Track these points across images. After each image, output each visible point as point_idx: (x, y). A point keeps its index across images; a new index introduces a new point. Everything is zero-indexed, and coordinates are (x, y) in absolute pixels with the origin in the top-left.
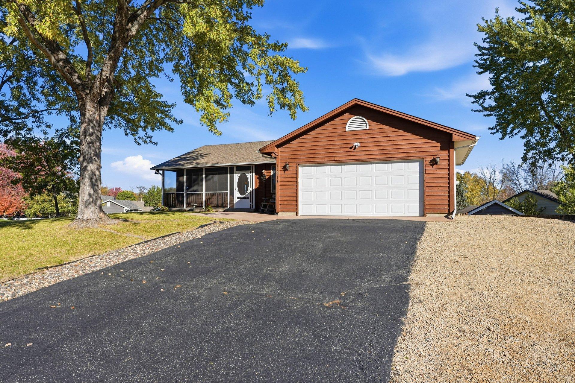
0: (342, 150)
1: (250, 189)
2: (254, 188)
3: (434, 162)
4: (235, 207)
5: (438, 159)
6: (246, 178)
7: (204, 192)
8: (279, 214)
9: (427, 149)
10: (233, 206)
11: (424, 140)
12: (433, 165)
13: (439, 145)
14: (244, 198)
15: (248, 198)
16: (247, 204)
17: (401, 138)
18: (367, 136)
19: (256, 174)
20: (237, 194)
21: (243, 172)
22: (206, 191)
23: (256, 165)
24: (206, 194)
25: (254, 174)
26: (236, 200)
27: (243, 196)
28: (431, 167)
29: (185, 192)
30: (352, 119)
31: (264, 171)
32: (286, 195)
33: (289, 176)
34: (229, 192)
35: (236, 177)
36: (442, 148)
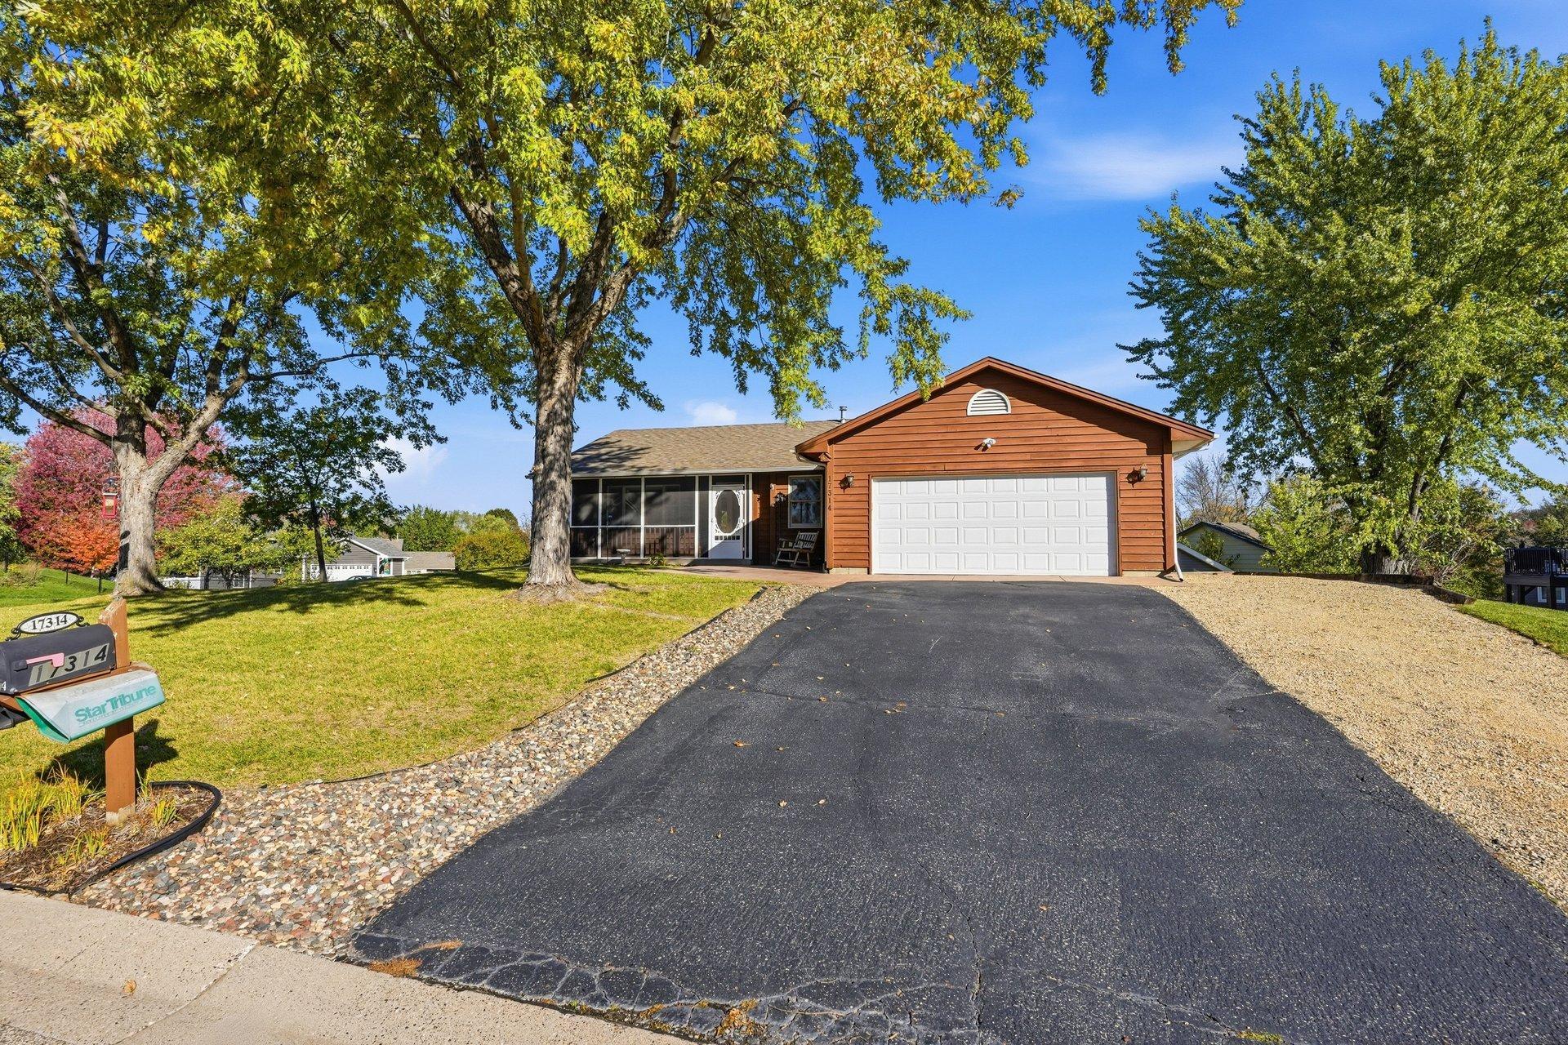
0: (959, 451)
1: (741, 523)
2: (751, 520)
3: (1135, 477)
4: (710, 557)
5: (1143, 473)
6: (735, 499)
7: (642, 525)
8: (833, 571)
9: (1122, 454)
10: (706, 555)
11: (1116, 437)
12: (1133, 483)
13: (1144, 446)
14: (729, 538)
15: (738, 538)
16: (737, 550)
17: (1073, 432)
18: (1007, 427)
19: (754, 493)
20: (714, 530)
21: (728, 487)
22: (647, 522)
23: (754, 474)
24: (647, 530)
25: (751, 491)
26: (712, 543)
27: (728, 535)
28: (1130, 486)
29: (600, 526)
30: (978, 394)
31: (773, 486)
32: (847, 534)
33: (852, 498)
34: (697, 525)
35: (713, 496)
36: (1150, 452)
